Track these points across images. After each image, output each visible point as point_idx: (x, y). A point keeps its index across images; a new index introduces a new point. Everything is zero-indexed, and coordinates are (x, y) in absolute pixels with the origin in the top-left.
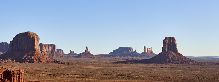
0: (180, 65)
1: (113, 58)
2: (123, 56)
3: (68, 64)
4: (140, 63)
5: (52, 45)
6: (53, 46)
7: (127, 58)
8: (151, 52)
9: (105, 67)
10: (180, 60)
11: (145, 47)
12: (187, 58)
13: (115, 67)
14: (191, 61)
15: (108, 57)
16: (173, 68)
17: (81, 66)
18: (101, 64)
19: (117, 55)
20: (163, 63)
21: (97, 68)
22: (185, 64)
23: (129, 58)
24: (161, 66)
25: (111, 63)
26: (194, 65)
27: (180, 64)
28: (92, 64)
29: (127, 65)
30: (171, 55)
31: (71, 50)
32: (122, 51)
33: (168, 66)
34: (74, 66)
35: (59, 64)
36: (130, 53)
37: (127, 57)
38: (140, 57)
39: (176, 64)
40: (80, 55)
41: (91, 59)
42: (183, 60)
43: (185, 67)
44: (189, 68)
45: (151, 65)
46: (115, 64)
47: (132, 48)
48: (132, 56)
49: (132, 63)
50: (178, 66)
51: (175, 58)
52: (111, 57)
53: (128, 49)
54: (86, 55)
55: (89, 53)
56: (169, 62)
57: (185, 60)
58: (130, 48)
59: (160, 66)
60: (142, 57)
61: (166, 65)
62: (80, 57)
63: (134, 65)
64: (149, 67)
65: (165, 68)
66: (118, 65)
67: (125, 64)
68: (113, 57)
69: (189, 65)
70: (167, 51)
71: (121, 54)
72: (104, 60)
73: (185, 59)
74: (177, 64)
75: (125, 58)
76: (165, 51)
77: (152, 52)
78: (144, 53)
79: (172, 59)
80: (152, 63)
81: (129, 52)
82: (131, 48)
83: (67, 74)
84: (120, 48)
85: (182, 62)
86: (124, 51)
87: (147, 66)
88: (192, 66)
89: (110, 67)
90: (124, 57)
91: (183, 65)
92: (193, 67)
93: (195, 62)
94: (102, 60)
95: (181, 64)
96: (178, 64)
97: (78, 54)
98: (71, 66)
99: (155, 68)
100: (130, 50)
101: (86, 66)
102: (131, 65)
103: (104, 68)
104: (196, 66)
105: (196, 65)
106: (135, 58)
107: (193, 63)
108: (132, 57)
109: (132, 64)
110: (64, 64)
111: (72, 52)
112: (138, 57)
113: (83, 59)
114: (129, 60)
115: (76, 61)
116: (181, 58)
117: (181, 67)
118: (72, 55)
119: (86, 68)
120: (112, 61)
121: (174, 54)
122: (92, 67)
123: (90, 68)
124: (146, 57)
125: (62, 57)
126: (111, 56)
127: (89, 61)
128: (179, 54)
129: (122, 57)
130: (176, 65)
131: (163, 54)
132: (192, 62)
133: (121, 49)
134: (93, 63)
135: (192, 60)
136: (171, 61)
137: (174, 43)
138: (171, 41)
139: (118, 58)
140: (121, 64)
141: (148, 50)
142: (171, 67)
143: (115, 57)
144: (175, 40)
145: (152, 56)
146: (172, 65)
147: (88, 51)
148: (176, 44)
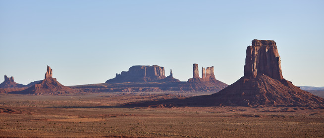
0: (290, 109)
1: (116, 93)
2: (141, 89)
3: (9, 111)
4: (189, 105)
7: (151, 93)
8: (212, 77)
9: (106, 116)
10: (287, 97)
11: (195, 66)
12: (304, 91)
14: (315, 98)
15: (103, 91)
16: (274, 116)
17: (44, 116)
18: (92, 110)
19: (125, 86)
20: (246, 105)
21: (86, 120)
22: (301, 106)
23: (158, 92)
24: (244, 113)
25: (116, 107)
26: (321, 108)
27: (289, 106)
28: (69, 109)
29: (158, 110)
30: (264, 84)
31: (6, 77)
32: (138, 75)
33: (259, 110)
34: (25, 115)
36: (159, 81)
37: (152, 90)
38: (184, 89)
39: (278, 106)
40: (32, 88)
41: (60, 96)
42: (294, 98)
43: (301, 113)
44: (312, 117)
45: (218, 109)
46: (127, 110)
47: (162, 68)
49: (168, 106)
50: (286, 111)
51: (277, 93)
52: (112, 91)
53: (152, 72)
54: (47, 87)
55: (54, 83)
56: (262, 102)
57: (299, 96)
58: (158, 67)
59: (241, 113)
60: (188, 89)
61: (254, 110)
62: (32, 93)
63: (174, 110)
64: (213, 114)
65: (256, 116)
66: (135, 110)
67: (153, 109)
68: (115, 91)
69: (310, 108)
70: (255, 74)
71: (137, 83)
72: (96, 100)
73: (298, 94)
74: (282, 106)
75: (147, 93)
76: (252, 74)
77: (214, 78)
78: (194, 81)
79: (268, 94)
80: (218, 105)
81: (156, 77)
82: (160, 69)
84: (133, 69)
85: (291, 101)
86: (144, 76)
87: (209, 114)
88: (318, 111)
89: (118, 118)
90: (143, 90)
91: (296, 109)
92: (321, 113)
94: (91, 99)
95: (291, 106)
96: (284, 106)
97: (24, 86)
98: (19, 117)
99: (231, 116)
100: (159, 72)
101: (57, 116)
102: (168, 110)
103: (104, 120)
106: (173, 93)
107: (318, 103)
108: (164, 89)
109: (170, 107)
111: (8, 81)
112: (178, 90)
113: (40, 98)
114: (160, 97)
115: (24, 103)
116: (289, 92)
117: (294, 114)
118: (9, 89)
119: (58, 120)
120: (116, 102)
121: (272, 82)
122: (75, 119)
123: (69, 120)
124: (200, 90)
126: (112, 89)
127: (58, 103)
128: (285, 82)
129: (138, 90)
130: (279, 109)
131: (246, 81)
132: (315, 100)
133: (135, 70)
134: (70, 107)
135: (317, 97)
136: (267, 100)
137: (274, 55)
138: (267, 50)
139: (130, 93)
140: (142, 109)
141: (204, 72)
142: (268, 114)
143: (120, 90)
144: (276, 48)
145: (212, 88)
146: (270, 109)
147: (51, 78)
148: (278, 58)
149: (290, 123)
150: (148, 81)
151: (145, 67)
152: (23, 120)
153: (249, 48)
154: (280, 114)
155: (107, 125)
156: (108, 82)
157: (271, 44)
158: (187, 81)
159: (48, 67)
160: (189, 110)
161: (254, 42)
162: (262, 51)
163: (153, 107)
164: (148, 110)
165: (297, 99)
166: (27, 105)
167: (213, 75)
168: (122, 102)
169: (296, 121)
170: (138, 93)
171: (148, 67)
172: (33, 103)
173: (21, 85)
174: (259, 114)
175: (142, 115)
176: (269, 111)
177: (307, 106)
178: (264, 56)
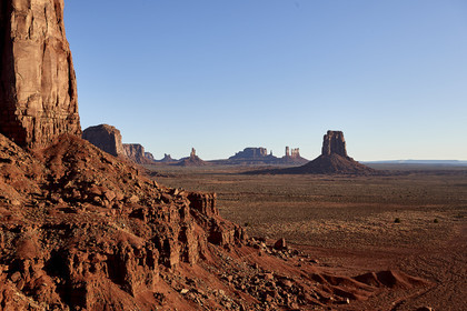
0: (353, 176)
1: (236, 166)
2: (252, 163)
3: (173, 176)
5: (136, 146)
6: (138, 148)
8: (298, 155)
10: (350, 168)
11: (287, 148)
12: (361, 165)
14: (368, 169)
15: (228, 164)
16: (344, 181)
19: (242, 161)
20: (323, 173)
22: (360, 174)
23: (264, 165)
26: (373, 175)
27: (352, 174)
30: (335, 160)
31: (165, 155)
32: (250, 154)
36: (263, 157)
37: (259, 164)
38: (280, 163)
39: (344, 174)
40: (183, 162)
41: (200, 167)
42: (355, 169)
46: (245, 176)
48: (267, 162)
49: (273, 174)
50: (350, 177)
51: (343, 165)
53: (260, 151)
54: (192, 161)
55: (197, 158)
56: (334, 171)
57: (358, 168)
58: (262, 149)
59: (321, 178)
60: (282, 163)
61: (329, 176)
62: (183, 165)
63: (276, 176)
65: (332, 180)
68: (236, 164)
70: (329, 153)
71: (249, 159)
73: (357, 166)
74: (347, 174)
75: (256, 165)
76: (327, 153)
77: (300, 156)
78: (287, 157)
79: (338, 166)
80: (305, 174)
81: (261, 155)
82: (264, 150)
85: (353, 171)
86: (253, 154)
88: (372, 177)
90: (254, 163)
91: (357, 176)
93: (375, 171)
97: (177, 160)
100: (263, 152)
106: (273, 166)
107: (371, 172)
110: (166, 177)
111: (167, 157)
112: (276, 163)
113: (188, 168)
114: (265, 168)
116: (351, 165)
117: (355, 179)
118: (167, 162)
121: (340, 158)
124: (290, 163)
126: (233, 163)
128: (348, 158)
129: (250, 163)
130: (345, 176)
131: (323, 158)
133: (248, 151)
136: (337, 170)
137: (341, 140)
138: (337, 137)
139: (245, 165)
140: (256, 175)
141: (293, 152)
143: (239, 164)
144: (343, 136)
146: (339, 175)
147: (194, 155)
148: (344, 143)
149: (357, 185)
150: (256, 157)
153: (325, 136)
154: (347, 179)
156: (230, 158)
157: (340, 134)
158: (281, 157)
159: (193, 149)
161: (329, 132)
162: (334, 138)
163: (263, 175)
164: (260, 176)
165: (357, 170)
167: (298, 153)
170: (251, 166)
171: (256, 148)
173: (175, 160)
176: (339, 177)
177: (364, 174)
178: (334, 142)
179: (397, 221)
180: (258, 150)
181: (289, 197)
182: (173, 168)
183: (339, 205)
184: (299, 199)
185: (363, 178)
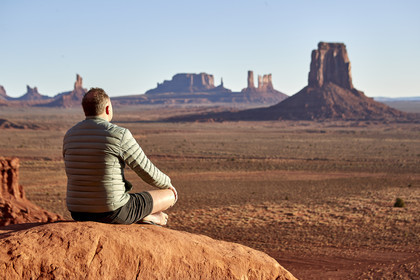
0: (361, 123)
1: (157, 106)
2: (186, 100)
3: (34, 127)
4: (243, 119)
7: (198, 105)
8: (270, 87)
9: (147, 133)
10: (358, 110)
11: (250, 73)
12: (378, 103)
13: (176, 134)
14: (391, 111)
15: (141, 103)
16: (343, 132)
19: (168, 97)
20: (309, 119)
22: (375, 120)
23: (207, 104)
24: (308, 128)
25: (158, 122)
26: (398, 122)
27: (360, 120)
29: (206, 125)
30: (332, 95)
31: (28, 87)
32: (182, 84)
33: (325, 125)
34: (53, 132)
35: (7, 127)
36: (208, 91)
37: (199, 102)
38: (237, 101)
39: (347, 120)
40: (59, 101)
42: (367, 111)
43: (375, 128)
44: (387, 132)
45: (278, 124)
46: (171, 125)
47: (211, 76)
48: (213, 99)
49: (219, 121)
50: (356, 125)
51: (346, 104)
52: (153, 104)
53: (200, 79)
56: (328, 115)
57: (372, 109)
58: (206, 75)
59: (304, 128)
60: (242, 101)
61: (320, 124)
63: (226, 124)
64: (271, 130)
65: (322, 132)
66: (181, 126)
67: (200, 124)
68: (157, 103)
69: (385, 123)
70: (321, 82)
71: (184, 94)
72: (134, 113)
73: (371, 106)
74: (352, 120)
75: (194, 105)
76: (317, 82)
77: (272, 88)
78: (249, 91)
79: (336, 106)
80: (277, 119)
81: (204, 86)
82: (208, 77)
83: (46, 159)
84: (177, 77)
85: (363, 115)
86: (189, 85)
87: (267, 130)
88: (395, 126)
89: (161, 134)
90: (190, 102)
91: (369, 124)
92: (399, 129)
93: (402, 115)
94: (129, 113)
95: (363, 120)
96: (354, 120)
97: (51, 98)
98: (46, 134)
99: (292, 132)
100: (207, 81)
102: (219, 125)
103: (145, 136)
104: (406, 125)
105: (405, 122)
106: (224, 106)
107: (394, 116)
108: (213, 101)
109: (221, 122)
110: (22, 128)
111: (31, 91)
112: (230, 101)
114: (210, 110)
115: (52, 117)
116: (361, 104)
117: (365, 129)
118: (32, 101)
120: (157, 116)
121: (341, 91)
124: (256, 101)
125: (6, 105)
126: (152, 101)
128: (355, 92)
129: (183, 102)
130: (349, 123)
131: (311, 92)
132: (391, 113)
133: (180, 79)
135: (393, 109)
136: (335, 113)
137: (343, 60)
138: (335, 54)
139: (173, 105)
140: (188, 123)
141: (261, 80)
142: (336, 129)
143: (162, 102)
144: (345, 51)
145: (270, 100)
146: (338, 123)
147: (81, 88)
148: (348, 64)
149: (362, 140)
150: (195, 91)
151: (190, 75)
152: (51, 137)
153: (314, 52)
154: (350, 129)
155: (149, 143)
156: (148, 92)
157: (341, 47)
158: (240, 91)
159: (78, 76)
160: (243, 125)
161: (321, 45)
162: (329, 55)
163: (202, 122)
164: (196, 125)
165: (369, 112)
166: (54, 120)
167: (270, 83)
168: (165, 116)
169: (368, 137)
170: (184, 106)
171: (194, 75)
172: (61, 117)
173: (46, 97)
174: (325, 129)
175: (189, 132)
176: (336, 126)
177: (381, 120)
178: (331, 62)
179: (398, 204)
180: (198, 77)
181: (232, 162)
182: (40, 112)
183: (314, 177)
184: (248, 166)
185: (380, 128)
